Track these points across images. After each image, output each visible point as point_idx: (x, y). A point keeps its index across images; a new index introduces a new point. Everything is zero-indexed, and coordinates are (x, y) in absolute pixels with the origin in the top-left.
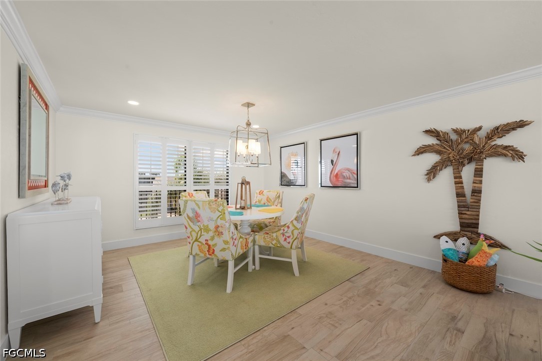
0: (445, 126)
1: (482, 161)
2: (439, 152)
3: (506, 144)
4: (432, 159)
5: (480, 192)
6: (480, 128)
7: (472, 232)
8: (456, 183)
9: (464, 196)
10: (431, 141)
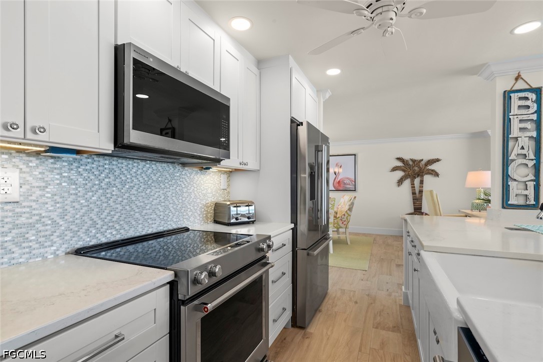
0: (407, 157)
1: (423, 176)
2: (404, 171)
3: (432, 169)
4: (400, 174)
5: (422, 192)
6: (422, 160)
7: (419, 212)
8: (412, 187)
9: (416, 194)
10: (400, 164)
